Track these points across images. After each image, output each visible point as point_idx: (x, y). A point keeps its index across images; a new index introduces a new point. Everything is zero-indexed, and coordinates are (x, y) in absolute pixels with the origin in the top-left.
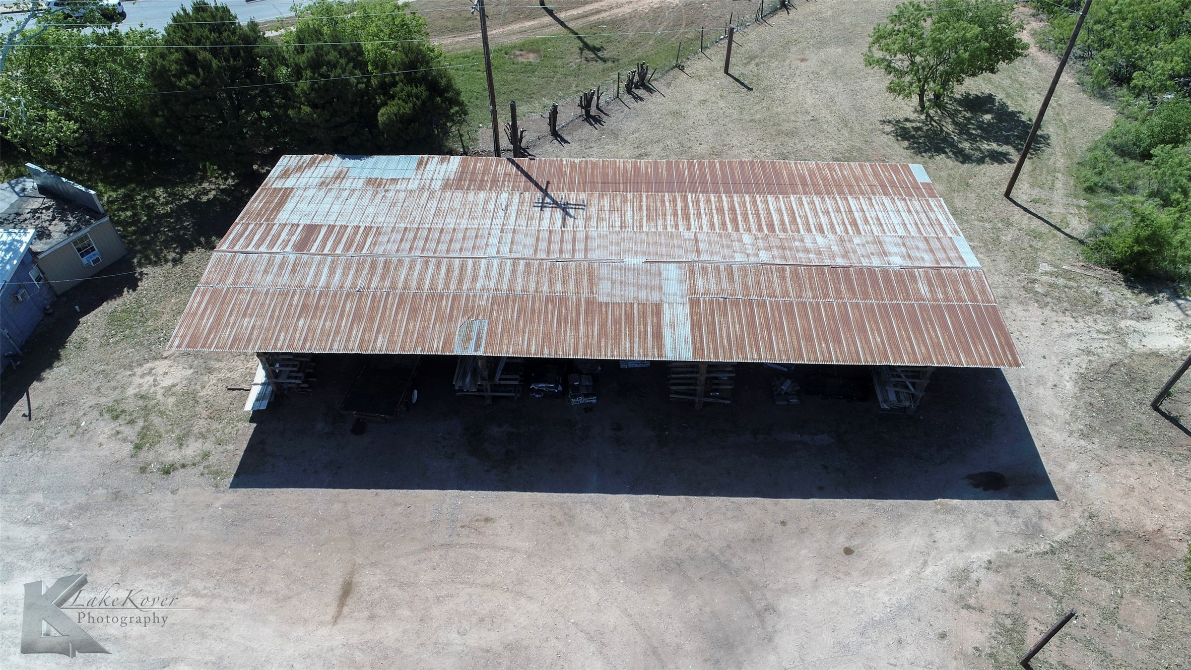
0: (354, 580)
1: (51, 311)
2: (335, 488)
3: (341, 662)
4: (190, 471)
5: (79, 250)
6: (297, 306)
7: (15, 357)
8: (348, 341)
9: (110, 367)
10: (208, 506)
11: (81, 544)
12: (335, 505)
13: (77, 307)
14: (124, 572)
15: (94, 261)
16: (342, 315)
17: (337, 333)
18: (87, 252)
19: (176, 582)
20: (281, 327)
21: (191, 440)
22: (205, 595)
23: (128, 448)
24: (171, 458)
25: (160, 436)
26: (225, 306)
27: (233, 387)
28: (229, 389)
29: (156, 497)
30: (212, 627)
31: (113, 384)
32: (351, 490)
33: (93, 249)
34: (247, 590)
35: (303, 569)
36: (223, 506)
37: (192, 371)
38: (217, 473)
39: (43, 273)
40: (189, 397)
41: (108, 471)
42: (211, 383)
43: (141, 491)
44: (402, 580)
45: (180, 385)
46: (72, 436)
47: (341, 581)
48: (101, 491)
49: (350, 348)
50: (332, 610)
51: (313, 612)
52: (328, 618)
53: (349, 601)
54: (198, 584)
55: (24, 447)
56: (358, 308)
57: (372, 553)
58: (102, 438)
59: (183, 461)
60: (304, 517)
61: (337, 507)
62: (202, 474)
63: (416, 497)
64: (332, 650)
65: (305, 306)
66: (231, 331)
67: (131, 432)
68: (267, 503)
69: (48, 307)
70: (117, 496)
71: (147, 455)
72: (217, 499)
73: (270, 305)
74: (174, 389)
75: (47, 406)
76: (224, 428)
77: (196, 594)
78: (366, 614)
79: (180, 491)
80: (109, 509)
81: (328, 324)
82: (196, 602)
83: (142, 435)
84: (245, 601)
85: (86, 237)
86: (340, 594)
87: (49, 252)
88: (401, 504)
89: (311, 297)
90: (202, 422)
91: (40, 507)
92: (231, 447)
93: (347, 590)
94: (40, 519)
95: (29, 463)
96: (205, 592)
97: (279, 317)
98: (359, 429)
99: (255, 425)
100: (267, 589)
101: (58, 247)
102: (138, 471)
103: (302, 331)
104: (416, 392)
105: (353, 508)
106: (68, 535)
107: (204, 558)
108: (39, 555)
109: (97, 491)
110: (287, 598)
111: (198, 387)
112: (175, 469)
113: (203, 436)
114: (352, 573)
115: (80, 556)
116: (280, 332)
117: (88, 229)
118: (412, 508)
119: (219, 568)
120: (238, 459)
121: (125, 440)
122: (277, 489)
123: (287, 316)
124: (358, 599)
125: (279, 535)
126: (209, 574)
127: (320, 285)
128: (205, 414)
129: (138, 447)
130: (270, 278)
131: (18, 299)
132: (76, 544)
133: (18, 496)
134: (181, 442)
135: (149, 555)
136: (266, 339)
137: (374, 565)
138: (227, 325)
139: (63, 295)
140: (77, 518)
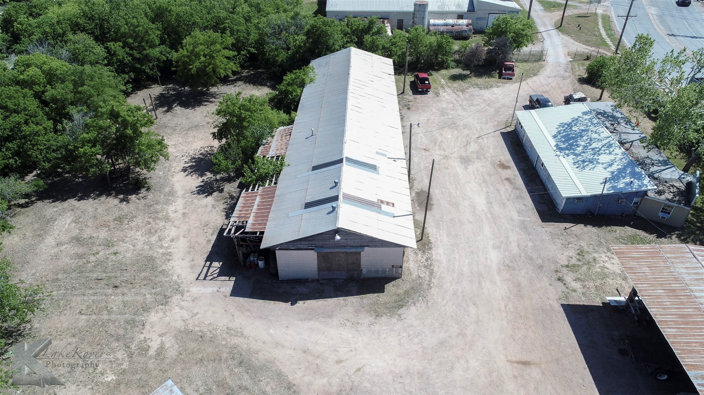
0: (532, 366)
1: (624, 216)
2: (580, 348)
3: (490, 367)
4: (564, 288)
5: (663, 209)
6: (672, 287)
7: (592, 214)
8: (661, 315)
9: (605, 244)
10: (548, 299)
11: (515, 263)
12: (570, 350)
13: (632, 223)
14: (508, 280)
15: (662, 217)
16: (678, 308)
17: (664, 309)
18: (665, 212)
19: (509, 298)
20: (651, 284)
21: (580, 283)
22: (506, 309)
23: (566, 263)
24: (567, 279)
25: (576, 272)
26: (651, 258)
27: (619, 290)
28: (617, 290)
29: (545, 279)
30: (493, 315)
31: (597, 248)
32: (582, 355)
33: (669, 214)
34: (513, 323)
35: (530, 342)
36: (550, 304)
37: (620, 272)
38: (567, 297)
39: (640, 203)
40: (604, 275)
41: (551, 260)
42: (617, 281)
43: (546, 274)
44: (539, 388)
45: (609, 270)
46: (563, 244)
47: (530, 360)
48: (541, 261)
49: (656, 317)
50: (514, 359)
51: (511, 351)
52: (509, 358)
53: (520, 365)
54: (510, 305)
55: (551, 233)
56: (690, 315)
57: (549, 372)
58: (566, 253)
59: (567, 283)
60: (557, 337)
61: (569, 351)
62: (563, 292)
63: (592, 389)
64: (495, 363)
65: (674, 290)
66: (636, 265)
67: (574, 261)
68: (559, 321)
69: (625, 214)
70: (541, 267)
71: (565, 271)
72: (553, 301)
73: (664, 275)
74: (605, 269)
75: (573, 232)
76: (593, 294)
77: (506, 306)
78: (516, 374)
79: (552, 287)
80: (534, 267)
81: (668, 303)
82: (502, 306)
83: (574, 266)
84: (508, 323)
85: (672, 207)
86: (523, 361)
87: (651, 198)
88: (584, 381)
89: (684, 292)
90: (592, 284)
91: (527, 246)
92: (583, 299)
93: (526, 363)
94: (521, 248)
95: (544, 236)
96: (508, 308)
97: (658, 281)
98: (623, 352)
99: (601, 305)
100: (516, 331)
101: (656, 200)
102: (556, 270)
103: (655, 293)
104: (666, 377)
105: (572, 358)
106: (517, 258)
107: (522, 304)
108: (507, 254)
109: (540, 260)
110: (514, 340)
111: (612, 277)
112: (562, 282)
113: (584, 287)
114: (535, 364)
115: (510, 265)
116: (647, 284)
117: (676, 205)
118: (584, 388)
119: (520, 310)
120: (578, 303)
121: (569, 261)
122: (568, 323)
123: (661, 284)
124: (523, 369)
125: (544, 329)
126: (516, 308)
127: (695, 294)
128: (597, 284)
129: (567, 266)
130: (684, 271)
131: (619, 201)
132: (515, 262)
133: (529, 239)
134: (577, 280)
135: (518, 285)
136: (639, 279)
137: (543, 373)
138: (638, 262)
139: (636, 216)
140: (526, 258)
